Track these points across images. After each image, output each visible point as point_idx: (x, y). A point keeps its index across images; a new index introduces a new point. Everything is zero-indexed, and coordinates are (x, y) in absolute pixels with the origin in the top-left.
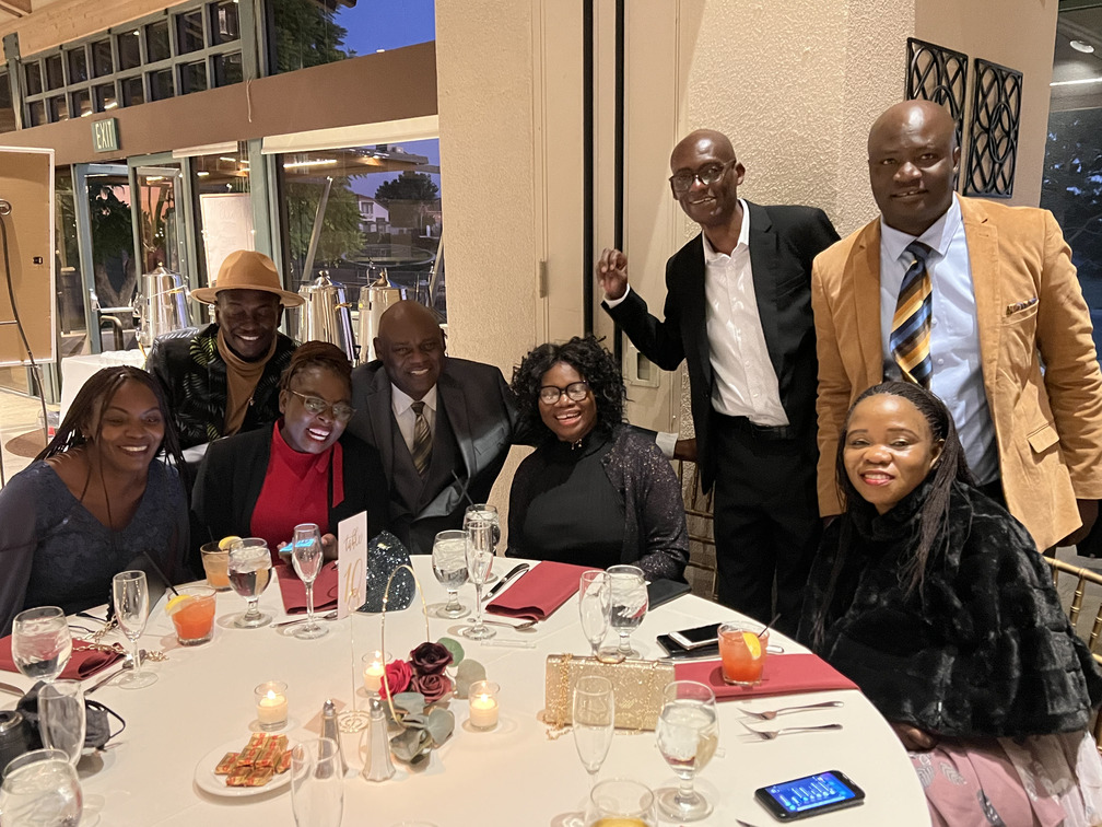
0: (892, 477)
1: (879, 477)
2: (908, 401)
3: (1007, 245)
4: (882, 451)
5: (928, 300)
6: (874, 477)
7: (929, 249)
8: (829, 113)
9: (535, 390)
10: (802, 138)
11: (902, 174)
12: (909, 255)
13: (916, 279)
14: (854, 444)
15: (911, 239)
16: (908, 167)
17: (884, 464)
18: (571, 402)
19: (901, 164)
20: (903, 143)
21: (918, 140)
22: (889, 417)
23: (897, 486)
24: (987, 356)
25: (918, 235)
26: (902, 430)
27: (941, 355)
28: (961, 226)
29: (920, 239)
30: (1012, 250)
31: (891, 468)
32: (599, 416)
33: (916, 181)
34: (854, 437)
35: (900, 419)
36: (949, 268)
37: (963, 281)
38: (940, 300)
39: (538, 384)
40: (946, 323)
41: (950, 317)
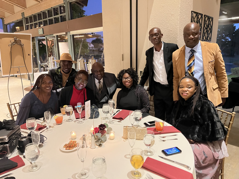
0: (188, 94)
1: (185, 94)
2: (191, 79)
3: (209, 50)
4: (186, 89)
5: (194, 61)
7: (194, 51)
8: (176, 25)
10: (171, 30)
12: (191, 52)
13: (192, 56)
14: (181, 87)
17: (186, 91)
18: (128, 80)
19: (190, 35)
20: (190, 31)
21: (193, 31)
22: (187, 82)
24: (205, 71)
25: (192, 48)
26: (190, 85)
27: (196, 71)
28: (200, 46)
30: (210, 51)
31: (187, 92)
32: (133, 83)
33: (192, 39)
34: (181, 86)
35: (189, 83)
36: (198, 55)
37: (200, 57)
38: (196, 60)
39: (122, 77)
40: (197, 65)
41: (198, 63)
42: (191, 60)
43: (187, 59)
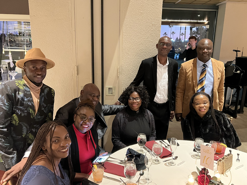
0: (205, 109)
1: (203, 110)
2: (205, 95)
4: (202, 105)
5: (206, 75)
6: (202, 110)
7: (206, 65)
11: (205, 51)
12: (203, 66)
13: (203, 71)
15: (204, 63)
16: (206, 50)
17: (203, 107)
19: (204, 49)
20: (205, 46)
21: (207, 45)
22: (203, 99)
23: (206, 111)
26: (206, 101)
27: (207, 85)
29: (205, 64)
33: (207, 53)
35: (205, 99)
36: (209, 69)
37: (212, 72)
38: (208, 75)
40: (208, 79)
41: (209, 78)
42: (203, 75)
43: (199, 74)
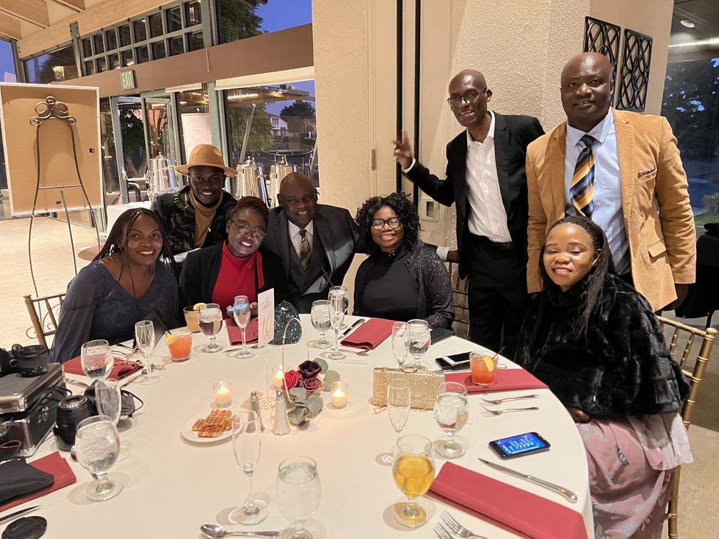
0: (570, 271)
1: (563, 270)
2: (581, 227)
3: (640, 137)
4: (565, 256)
5: (593, 169)
6: (560, 270)
7: (593, 140)
8: (538, 62)
9: (370, 221)
10: (522, 76)
11: (581, 91)
12: (582, 143)
13: (586, 157)
14: (549, 252)
15: (583, 133)
16: (584, 87)
17: (566, 263)
18: (390, 228)
19: (580, 85)
20: (582, 73)
21: (591, 72)
22: (570, 236)
23: (572, 276)
24: (626, 201)
25: (588, 132)
26: (577, 244)
27: (599, 201)
28: (613, 126)
29: (589, 134)
30: (642, 140)
31: (570, 266)
32: (405, 238)
33: (588, 95)
34: (549, 248)
35: (576, 238)
36: (606, 151)
38: (600, 170)
39: (372, 218)
40: (603, 182)
41: (605, 179)
42: (585, 169)
43: (570, 165)
